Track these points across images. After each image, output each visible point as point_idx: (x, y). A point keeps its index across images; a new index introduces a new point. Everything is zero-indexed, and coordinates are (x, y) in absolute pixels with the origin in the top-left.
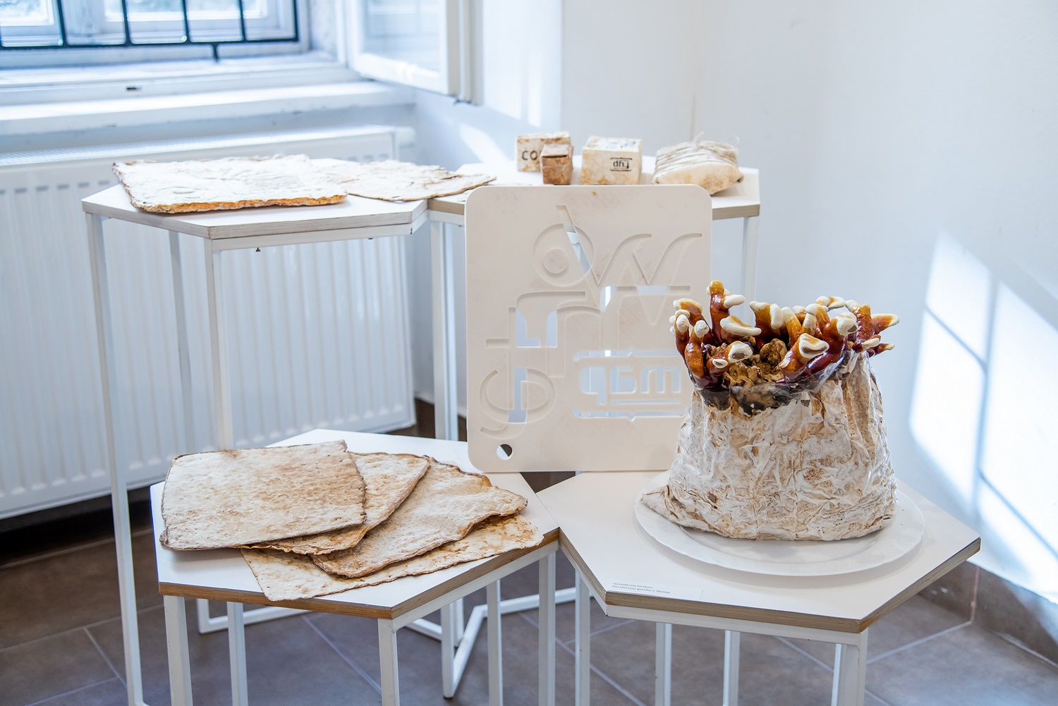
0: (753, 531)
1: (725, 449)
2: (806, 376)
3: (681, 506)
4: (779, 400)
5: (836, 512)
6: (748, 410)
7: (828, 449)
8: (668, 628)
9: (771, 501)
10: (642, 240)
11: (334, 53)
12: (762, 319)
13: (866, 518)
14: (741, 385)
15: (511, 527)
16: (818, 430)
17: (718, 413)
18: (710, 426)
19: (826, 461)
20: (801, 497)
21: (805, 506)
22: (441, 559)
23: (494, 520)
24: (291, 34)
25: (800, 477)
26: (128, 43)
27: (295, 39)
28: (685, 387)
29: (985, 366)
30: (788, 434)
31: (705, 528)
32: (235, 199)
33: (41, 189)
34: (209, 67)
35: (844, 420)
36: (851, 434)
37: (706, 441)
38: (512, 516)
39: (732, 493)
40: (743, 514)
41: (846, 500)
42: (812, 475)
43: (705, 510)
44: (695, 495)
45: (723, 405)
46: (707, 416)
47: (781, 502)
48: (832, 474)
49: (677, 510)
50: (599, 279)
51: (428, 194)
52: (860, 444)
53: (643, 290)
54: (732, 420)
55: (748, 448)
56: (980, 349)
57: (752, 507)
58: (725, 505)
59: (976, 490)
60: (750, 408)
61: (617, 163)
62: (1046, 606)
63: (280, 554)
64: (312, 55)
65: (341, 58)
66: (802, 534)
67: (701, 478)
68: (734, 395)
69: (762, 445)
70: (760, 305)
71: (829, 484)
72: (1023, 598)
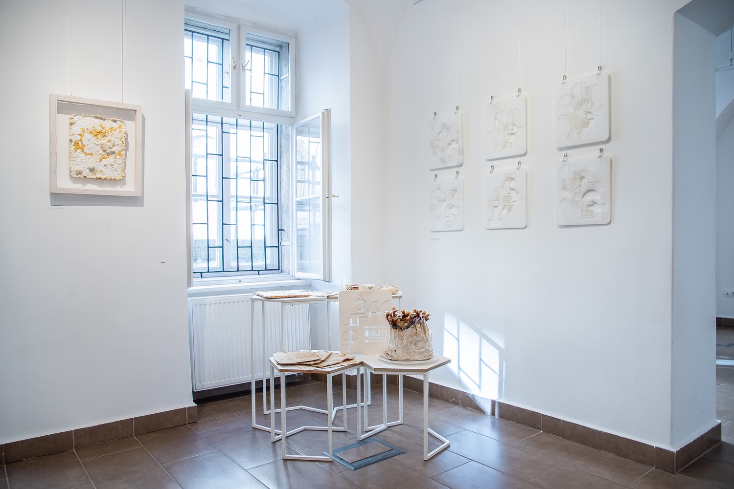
0: (404, 358)
1: (397, 339)
2: (412, 323)
3: (389, 355)
4: (408, 327)
5: (421, 353)
6: (401, 330)
7: (418, 339)
8: (385, 375)
9: (407, 351)
10: (376, 302)
11: (289, 273)
12: (403, 313)
13: (427, 355)
14: (400, 324)
15: (351, 361)
16: (416, 334)
17: (395, 330)
18: (394, 334)
19: (418, 341)
20: (413, 350)
21: (414, 351)
22: (338, 365)
23: (347, 360)
24: (278, 268)
25: (413, 345)
26: (238, 270)
27: (279, 269)
28: (388, 326)
29: (458, 340)
30: (410, 335)
31: (394, 359)
32: (287, 295)
33: (215, 304)
34: (257, 276)
35: (421, 332)
36: (423, 335)
37: (393, 338)
38: (351, 360)
39: (399, 349)
40: (402, 354)
41: (423, 350)
42: (415, 345)
43: (394, 354)
44: (391, 351)
45: (396, 329)
46: (393, 332)
47: (409, 351)
48: (419, 344)
49: (388, 356)
50: (368, 310)
51: (328, 295)
52: (425, 337)
53: (378, 313)
54: (398, 332)
55: (402, 338)
56: (457, 337)
57: (403, 352)
58: (398, 352)
59: (459, 371)
60: (402, 329)
61: (370, 289)
62: (476, 397)
63: (304, 365)
64: (282, 273)
65: (291, 274)
66: (414, 359)
67: (392, 347)
68: (399, 327)
69: (405, 338)
70: (403, 310)
71: (419, 346)
72: (471, 396)
